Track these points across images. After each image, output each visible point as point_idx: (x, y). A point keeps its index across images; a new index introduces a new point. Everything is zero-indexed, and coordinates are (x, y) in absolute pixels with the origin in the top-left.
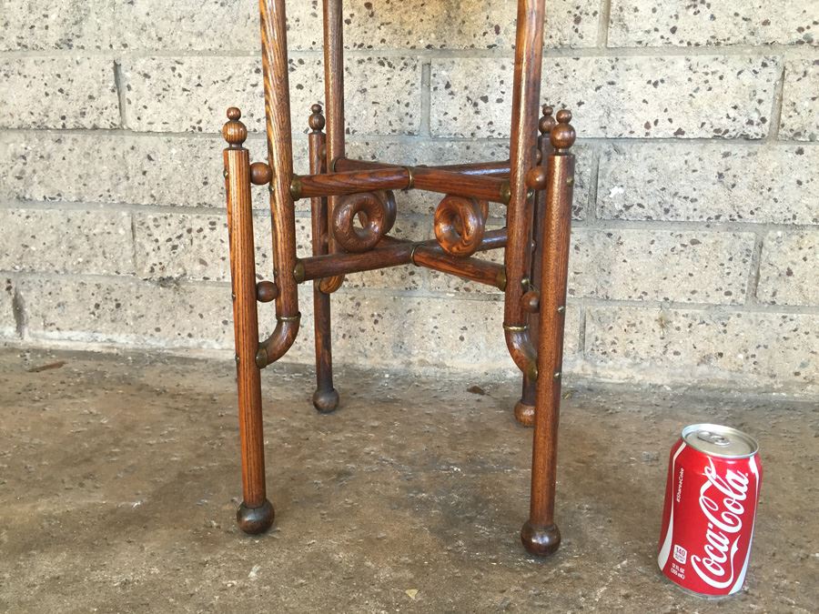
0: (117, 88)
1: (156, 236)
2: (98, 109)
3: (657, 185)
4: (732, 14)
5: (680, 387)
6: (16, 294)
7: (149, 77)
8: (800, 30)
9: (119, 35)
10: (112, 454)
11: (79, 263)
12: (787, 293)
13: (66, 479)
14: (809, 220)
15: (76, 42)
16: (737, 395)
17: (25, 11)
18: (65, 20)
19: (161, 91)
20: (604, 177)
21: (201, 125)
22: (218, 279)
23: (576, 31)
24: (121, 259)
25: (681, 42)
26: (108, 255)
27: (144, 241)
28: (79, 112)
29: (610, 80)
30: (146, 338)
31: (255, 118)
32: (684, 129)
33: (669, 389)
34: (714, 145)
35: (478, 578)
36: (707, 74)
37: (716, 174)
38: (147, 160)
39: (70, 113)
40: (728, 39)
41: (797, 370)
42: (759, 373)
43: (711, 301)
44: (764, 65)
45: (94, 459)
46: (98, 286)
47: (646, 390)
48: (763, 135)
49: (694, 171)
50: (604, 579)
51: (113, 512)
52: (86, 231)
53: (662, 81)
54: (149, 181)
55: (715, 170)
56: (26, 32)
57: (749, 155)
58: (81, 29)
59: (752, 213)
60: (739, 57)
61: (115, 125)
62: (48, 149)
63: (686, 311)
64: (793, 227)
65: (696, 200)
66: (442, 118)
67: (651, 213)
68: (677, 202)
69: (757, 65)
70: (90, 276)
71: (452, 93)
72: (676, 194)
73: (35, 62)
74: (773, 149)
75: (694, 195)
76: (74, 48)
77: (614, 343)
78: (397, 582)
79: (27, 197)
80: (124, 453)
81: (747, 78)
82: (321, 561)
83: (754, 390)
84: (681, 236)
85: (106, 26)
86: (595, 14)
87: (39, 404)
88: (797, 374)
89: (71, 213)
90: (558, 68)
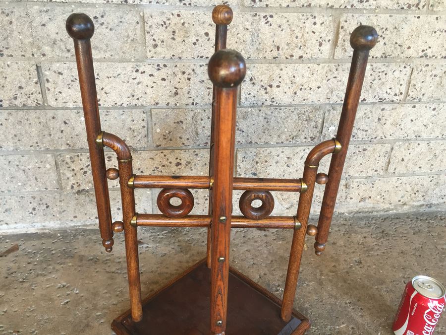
0: (39, 82)
1: (73, 167)
2: (27, 95)
4: (394, 43)
5: (352, 213)
7: (62, 74)
8: (423, 51)
9: (39, 48)
11: (19, 186)
12: (401, 169)
14: (413, 136)
15: (6, 52)
16: (375, 214)
19: (70, 82)
20: (327, 122)
22: (113, 186)
23: (320, 50)
24: (48, 181)
26: (39, 180)
28: (12, 97)
29: (334, 76)
30: (68, 223)
31: (136, 98)
32: (366, 99)
34: (378, 106)
36: (379, 72)
37: (377, 119)
38: (63, 124)
39: (6, 98)
40: (391, 55)
41: (399, 199)
42: (385, 203)
43: (369, 174)
44: (405, 67)
45: (91, 324)
46: (34, 198)
47: (337, 216)
48: (400, 100)
49: (368, 118)
52: (23, 168)
54: (65, 136)
55: (377, 117)
57: (393, 109)
59: (391, 135)
60: (394, 63)
61: (39, 104)
63: (357, 180)
64: (406, 140)
65: (367, 131)
66: (247, 96)
68: (359, 132)
69: (402, 68)
70: (26, 192)
71: (254, 83)
72: (359, 129)
74: (403, 107)
75: (366, 128)
76: (5, 56)
81: (397, 74)
83: (383, 210)
84: (359, 147)
85: (27, 41)
86: (329, 41)
87: (26, 285)
88: (400, 201)
89: (11, 158)
90: (309, 69)
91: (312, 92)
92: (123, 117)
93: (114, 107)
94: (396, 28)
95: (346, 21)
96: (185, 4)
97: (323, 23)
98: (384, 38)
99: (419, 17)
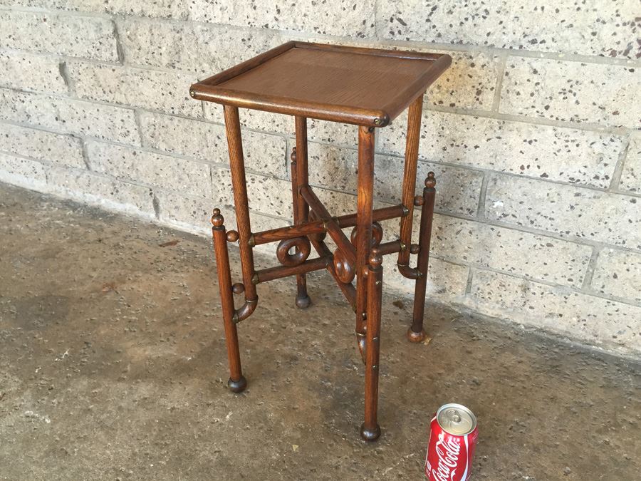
1: (223, 181)
2: (190, 106)
3: (526, 206)
4: (591, 103)
5: (531, 328)
6: (155, 197)
9: (200, 65)
10: (187, 320)
11: (185, 187)
12: (613, 288)
13: (162, 334)
14: (635, 246)
15: (177, 65)
16: (568, 341)
17: (149, 44)
18: (170, 52)
20: (490, 194)
21: (246, 123)
23: (478, 99)
24: (206, 190)
25: (552, 116)
26: (199, 186)
27: (217, 184)
29: (497, 135)
31: (276, 124)
32: (547, 174)
33: (523, 327)
34: (569, 188)
35: (331, 445)
36: (567, 141)
37: (569, 206)
38: (216, 138)
39: (176, 106)
40: (587, 120)
41: (615, 335)
42: (586, 332)
43: (558, 282)
44: (612, 140)
45: (177, 322)
46: (195, 202)
47: (508, 325)
48: (606, 187)
49: (552, 202)
50: (394, 462)
51: (178, 361)
52: (187, 172)
53: (536, 141)
54: (218, 150)
55: (569, 203)
56: (150, 56)
57: (594, 197)
58: (179, 57)
59: (592, 234)
60: (592, 133)
61: (200, 116)
62: (166, 122)
63: (540, 285)
64: (622, 248)
65: (553, 219)
66: (386, 142)
67: (521, 221)
68: (540, 218)
69: (607, 141)
70: (190, 195)
71: (392, 128)
72: (539, 213)
73: (156, 75)
74: (612, 197)
75: (553, 216)
76: (176, 69)
77: (489, 293)
78: (291, 438)
79: (157, 147)
80: (191, 320)
81: (598, 148)
82: (261, 416)
83: (581, 341)
84: (540, 239)
85: (193, 57)
86: (492, 89)
87: (160, 274)
88: (615, 337)
89: (180, 161)
90: (464, 122)
91: (467, 151)
92: (265, 142)
93: (257, 130)
94: (592, 82)
95: (513, 67)
96: (319, 32)
97: (485, 65)
98: (575, 95)
99: (632, 71)
